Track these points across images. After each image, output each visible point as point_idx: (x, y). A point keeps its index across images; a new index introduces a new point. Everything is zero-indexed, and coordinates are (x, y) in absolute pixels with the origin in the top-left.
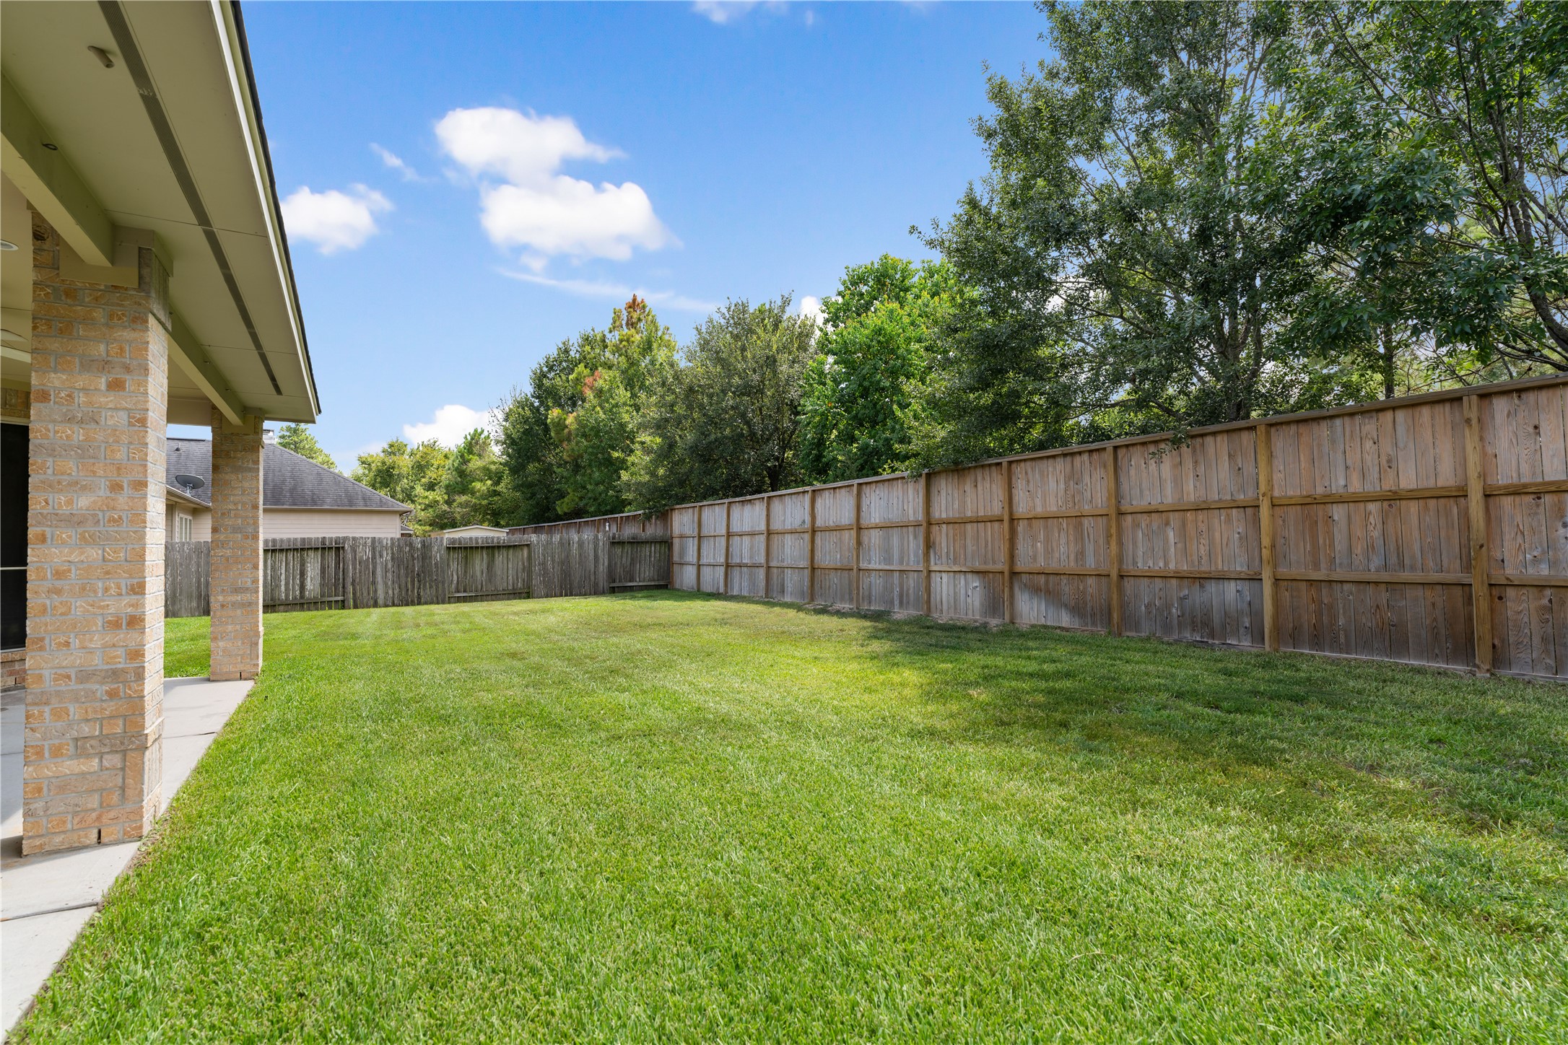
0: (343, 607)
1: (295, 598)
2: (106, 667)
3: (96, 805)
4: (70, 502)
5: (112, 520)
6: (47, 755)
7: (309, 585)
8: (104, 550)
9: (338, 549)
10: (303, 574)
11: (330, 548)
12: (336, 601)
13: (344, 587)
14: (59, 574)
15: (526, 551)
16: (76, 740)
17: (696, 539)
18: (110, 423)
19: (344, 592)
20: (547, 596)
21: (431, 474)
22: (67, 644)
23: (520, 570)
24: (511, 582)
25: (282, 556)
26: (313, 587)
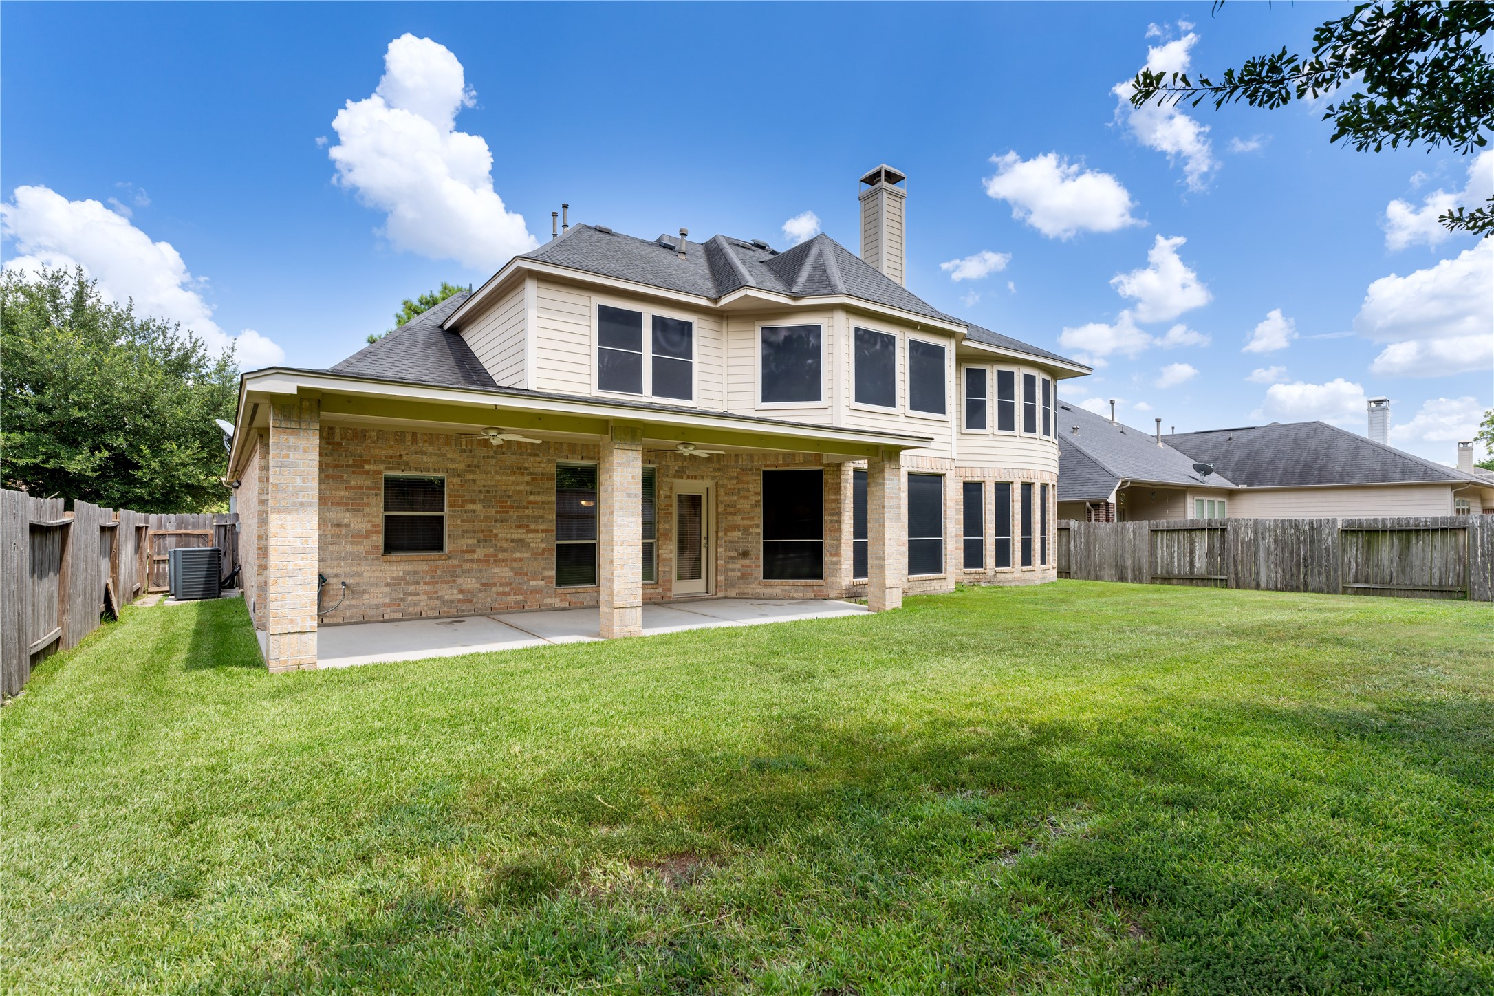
0: (1227, 587)
1: (1186, 574)
7: (1197, 563)
9: (1222, 530)
10: (1192, 552)
11: (1216, 529)
12: (1220, 580)
13: (1227, 567)
19: (1227, 571)
23: (1451, 562)
24: (1436, 576)
25: (1175, 536)
26: (1201, 564)
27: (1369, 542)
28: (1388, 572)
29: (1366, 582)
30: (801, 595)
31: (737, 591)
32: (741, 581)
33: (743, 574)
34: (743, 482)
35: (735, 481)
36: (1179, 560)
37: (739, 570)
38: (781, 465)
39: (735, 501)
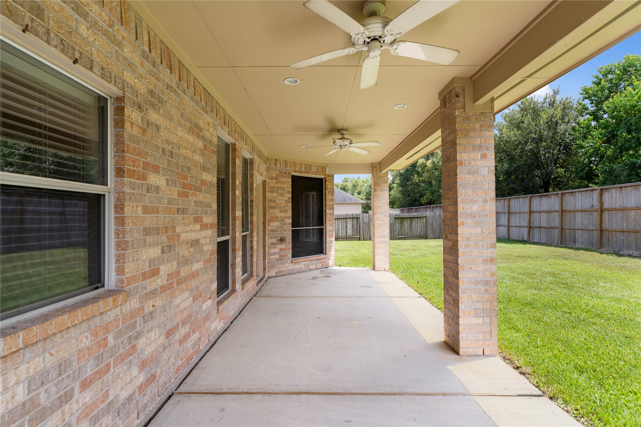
0: (360, 240)
1: (344, 236)
2: (484, 279)
3: (482, 338)
4: (471, 208)
5: (485, 215)
6: (466, 314)
7: (348, 232)
8: (482, 229)
9: (357, 218)
10: (346, 227)
11: (355, 218)
12: (357, 238)
13: (359, 232)
14: (468, 239)
15: (424, 219)
16: (475, 309)
17: (507, 215)
18: (482, 173)
19: (360, 234)
20: (434, 238)
21: (359, 188)
22: (471, 268)
23: (422, 227)
24: (419, 232)
25: (340, 221)
26: (350, 232)
27: (402, 222)
28: (406, 232)
29: (401, 235)
30: (315, 266)
31: (276, 270)
32: (279, 262)
33: (280, 256)
34: (280, 182)
35: (275, 181)
36: (342, 231)
37: (278, 253)
38: (304, 172)
39: (275, 197)
